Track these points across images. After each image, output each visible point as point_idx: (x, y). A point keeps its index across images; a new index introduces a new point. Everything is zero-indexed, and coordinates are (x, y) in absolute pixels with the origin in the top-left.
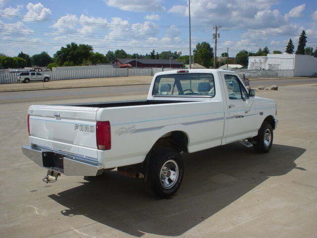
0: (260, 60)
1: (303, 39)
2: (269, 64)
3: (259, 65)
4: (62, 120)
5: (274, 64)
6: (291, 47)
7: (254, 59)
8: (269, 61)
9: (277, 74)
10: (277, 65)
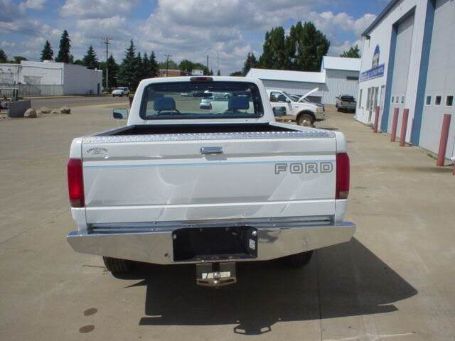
0: (9, 70)
1: (65, 43)
2: (25, 77)
3: (8, 77)
4: (229, 160)
5: (34, 77)
6: (49, 52)
7: (8, 68)
8: (25, 72)
9: (40, 91)
10: (38, 77)
